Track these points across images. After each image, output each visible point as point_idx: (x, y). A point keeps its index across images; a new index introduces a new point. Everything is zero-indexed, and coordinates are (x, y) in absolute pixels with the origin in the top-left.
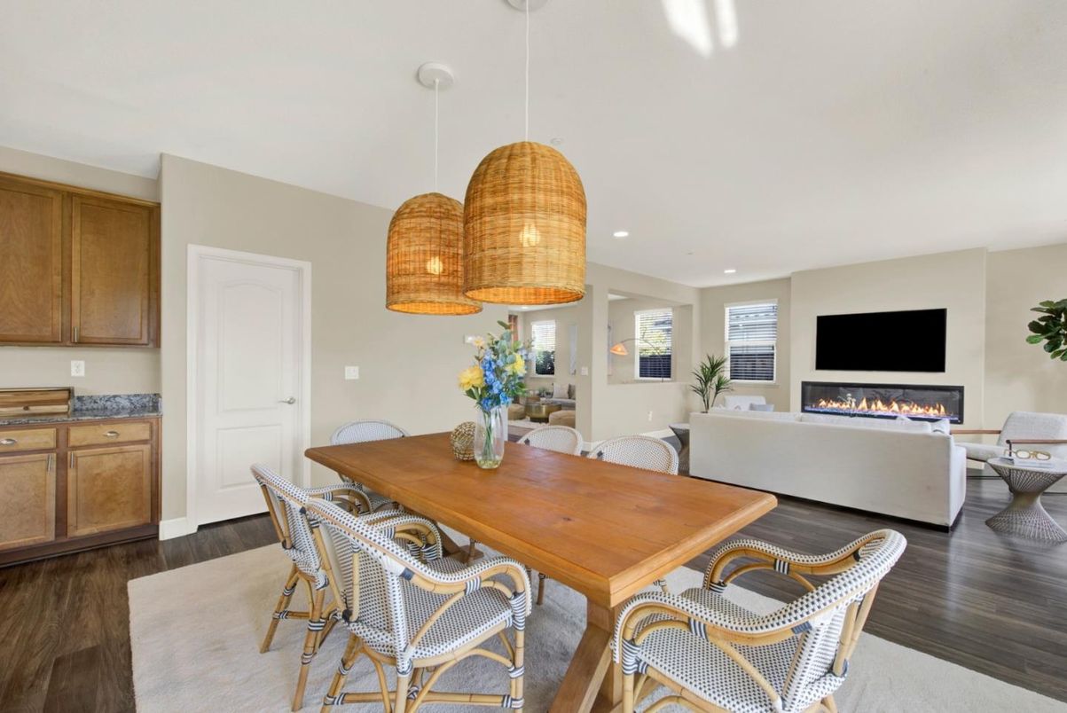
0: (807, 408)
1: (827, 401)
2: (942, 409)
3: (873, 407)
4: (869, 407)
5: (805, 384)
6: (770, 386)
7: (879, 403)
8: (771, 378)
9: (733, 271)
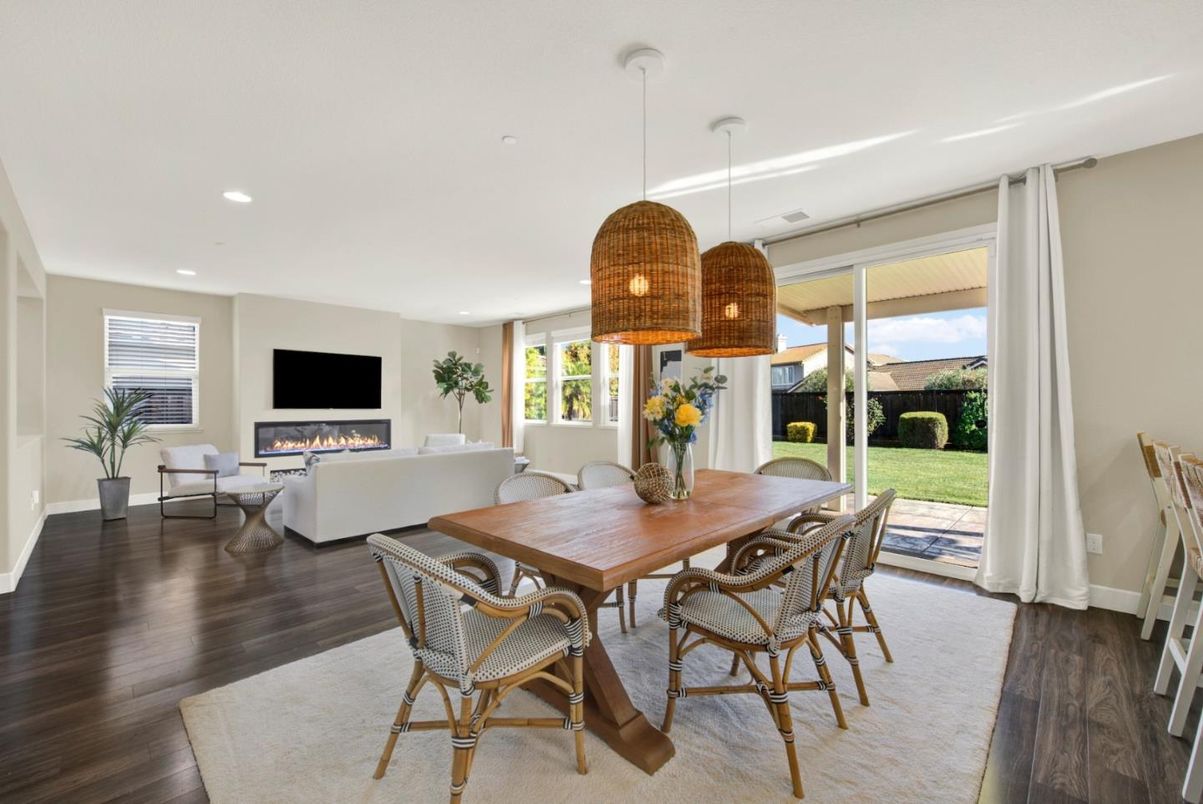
0: (262, 452)
1: (282, 440)
2: (377, 440)
3: (325, 443)
4: (322, 443)
5: (259, 426)
6: (186, 432)
7: (331, 439)
8: (189, 421)
9: (192, 273)
